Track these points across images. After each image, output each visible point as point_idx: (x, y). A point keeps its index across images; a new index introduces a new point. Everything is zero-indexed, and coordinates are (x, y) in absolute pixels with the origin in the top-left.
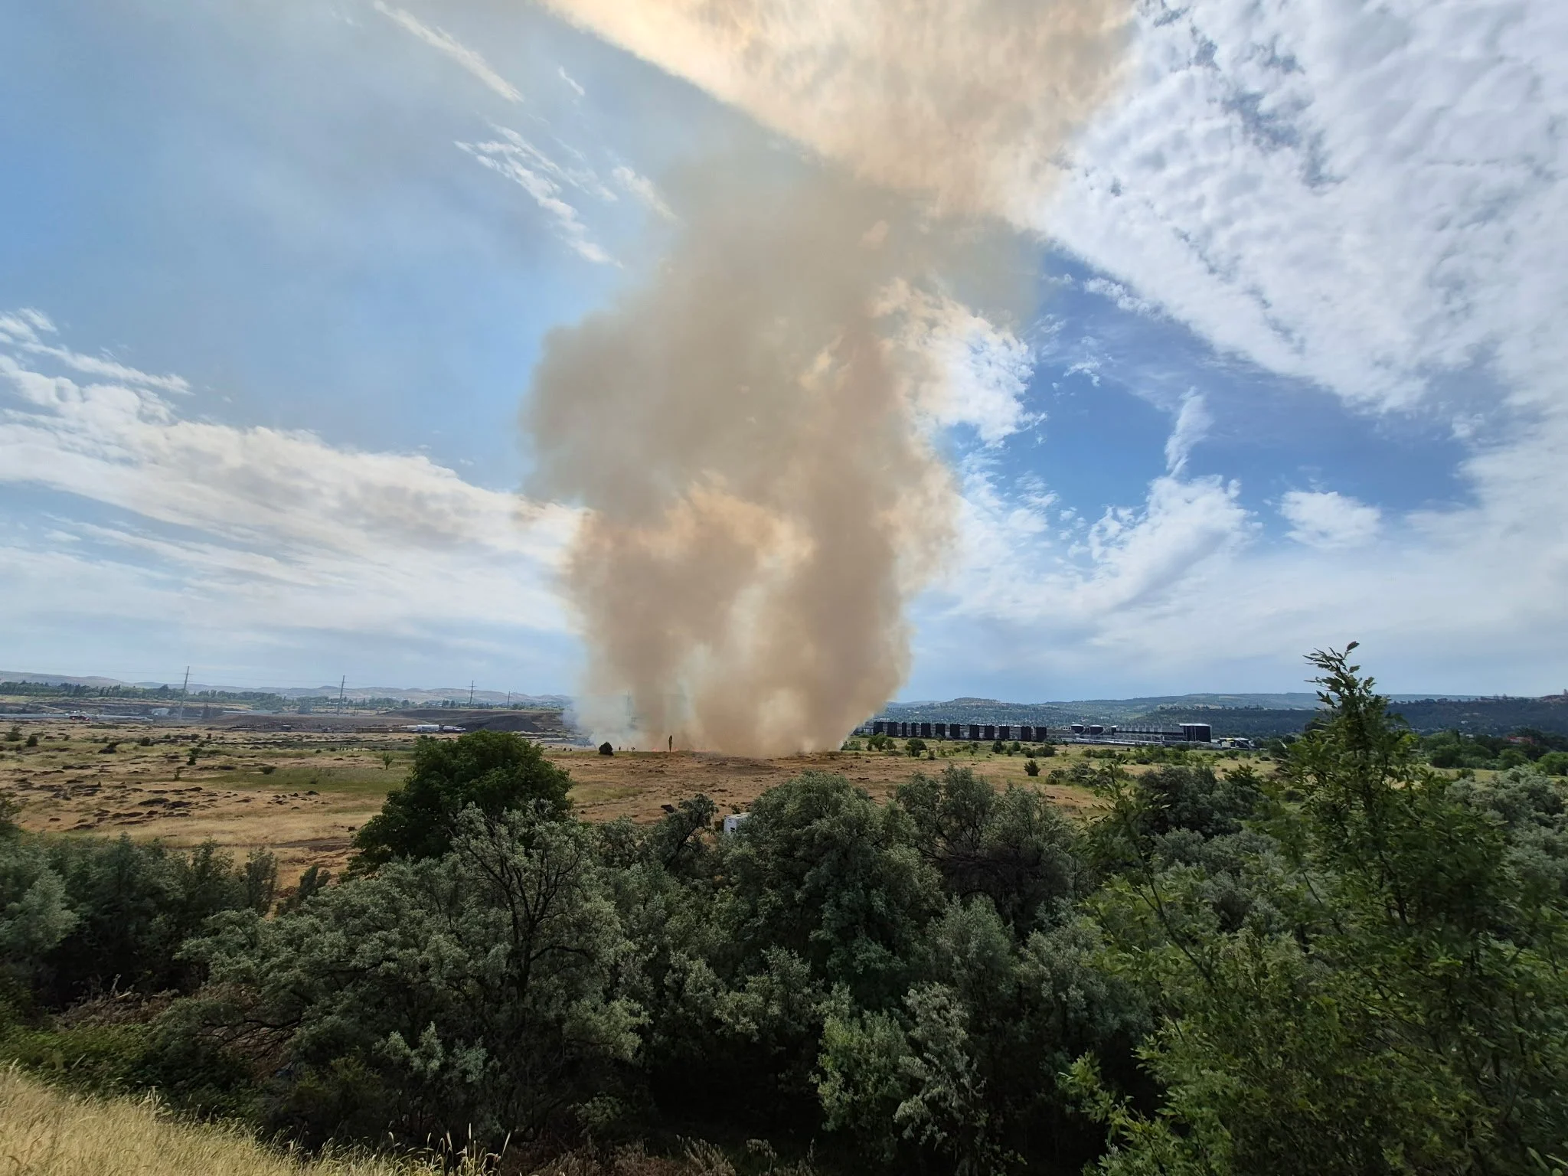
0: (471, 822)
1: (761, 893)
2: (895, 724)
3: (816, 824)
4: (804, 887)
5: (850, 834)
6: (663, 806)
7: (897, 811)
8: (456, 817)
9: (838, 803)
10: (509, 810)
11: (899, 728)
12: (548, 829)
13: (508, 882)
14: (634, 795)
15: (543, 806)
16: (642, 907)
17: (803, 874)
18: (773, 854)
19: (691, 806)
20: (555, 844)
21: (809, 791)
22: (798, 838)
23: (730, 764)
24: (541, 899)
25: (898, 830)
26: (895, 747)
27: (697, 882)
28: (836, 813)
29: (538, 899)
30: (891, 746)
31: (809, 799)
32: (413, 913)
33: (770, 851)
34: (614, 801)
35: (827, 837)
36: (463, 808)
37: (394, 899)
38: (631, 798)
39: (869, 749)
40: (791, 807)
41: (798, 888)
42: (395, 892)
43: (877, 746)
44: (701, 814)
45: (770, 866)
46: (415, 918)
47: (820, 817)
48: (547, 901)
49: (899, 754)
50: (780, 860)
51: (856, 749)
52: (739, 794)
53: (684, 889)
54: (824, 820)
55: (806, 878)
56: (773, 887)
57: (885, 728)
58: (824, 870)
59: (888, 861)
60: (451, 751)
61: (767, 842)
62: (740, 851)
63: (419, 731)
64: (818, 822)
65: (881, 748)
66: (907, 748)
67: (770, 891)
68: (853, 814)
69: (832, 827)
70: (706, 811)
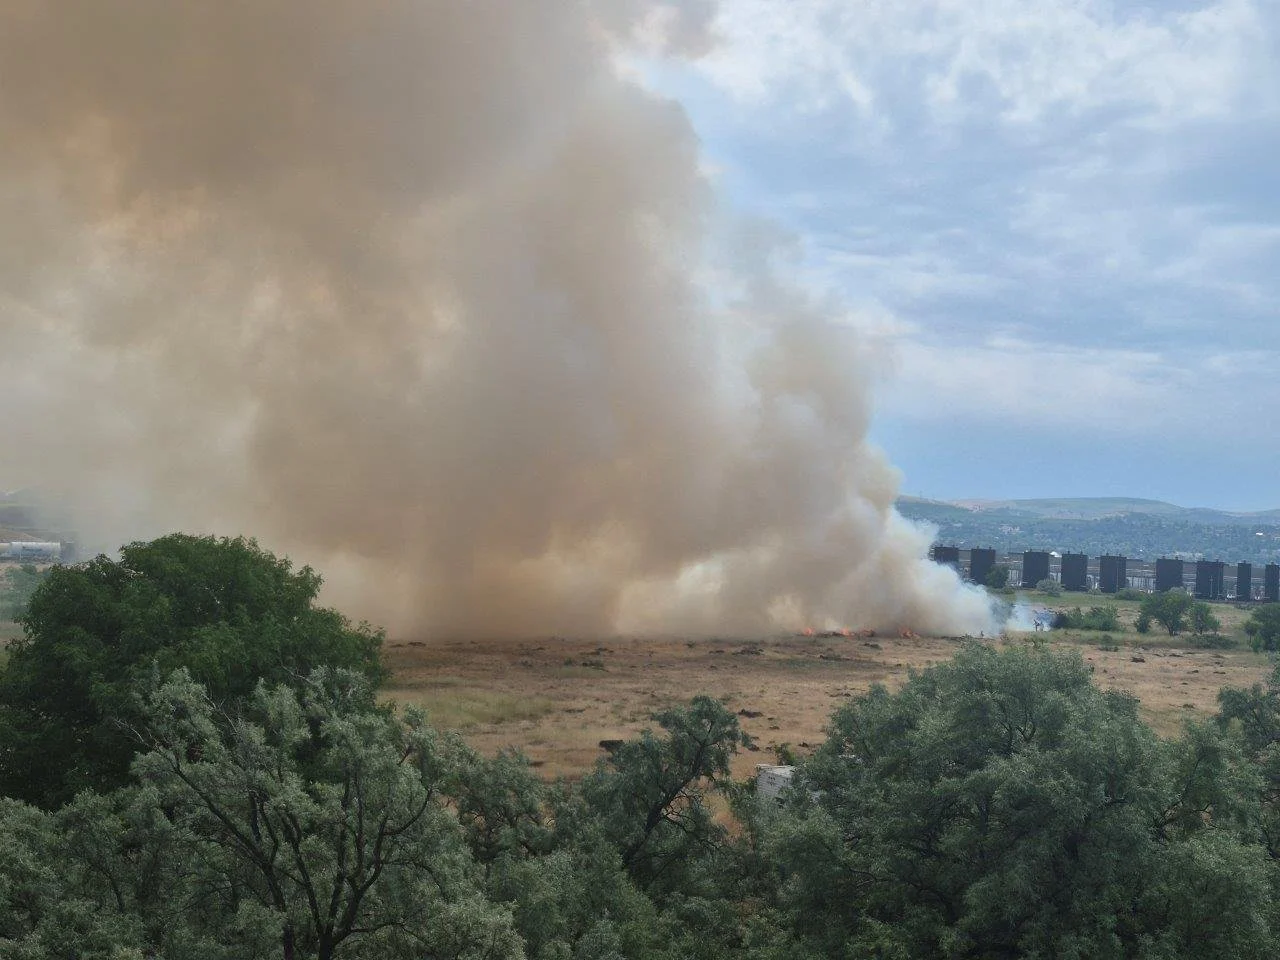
0: (182, 712)
1: (855, 928)
2: (1218, 567)
3: (997, 767)
4: (964, 921)
5: (1087, 795)
6: (604, 744)
7: (1215, 751)
8: (148, 702)
9: (1057, 717)
10: (271, 687)
11: (1230, 578)
12: (360, 728)
13: (268, 853)
14: (533, 717)
15: (343, 686)
16: (567, 946)
17: (961, 889)
18: (886, 839)
19: (679, 724)
20: (377, 764)
21: (981, 686)
22: (950, 799)
23: (768, 653)
24: (346, 886)
25: (1216, 800)
26: (1215, 626)
27: (693, 903)
28: (1051, 742)
29: (338, 892)
30: (1204, 622)
31: (982, 707)
32: (66, 907)
33: (878, 831)
34: (485, 727)
35: (1022, 800)
36: (163, 681)
37: (22, 875)
38: (525, 723)
39: (1143, 628)
40: (932, 724)
41: (951, 922)
42: (26, 859)
43: (1163, 620)
44: (704, 744)
45: (878, 867)
46: (72, 915)
47: (1006, 751)
48: (358, 894)
49: (1226, 645)
50: (905, 853)
51: (1106, 627)
52: (794, 725)
53: (668, 918)
54: (1016, 758)
55: (971, 896)
56: (885, 917)
57: (1190, 578)
58: (1018, 876)
59: (1186, 869)
60: (109, 580)
61: (869, 812)
62: (804, 826)
63: (15, 557)
64: (1003, 763)
65: (1174, 627)
66: (1250, 630)
67: (877, 926)
68: (1097, 746)
69: (1038, 776)
70: (718, 738)
